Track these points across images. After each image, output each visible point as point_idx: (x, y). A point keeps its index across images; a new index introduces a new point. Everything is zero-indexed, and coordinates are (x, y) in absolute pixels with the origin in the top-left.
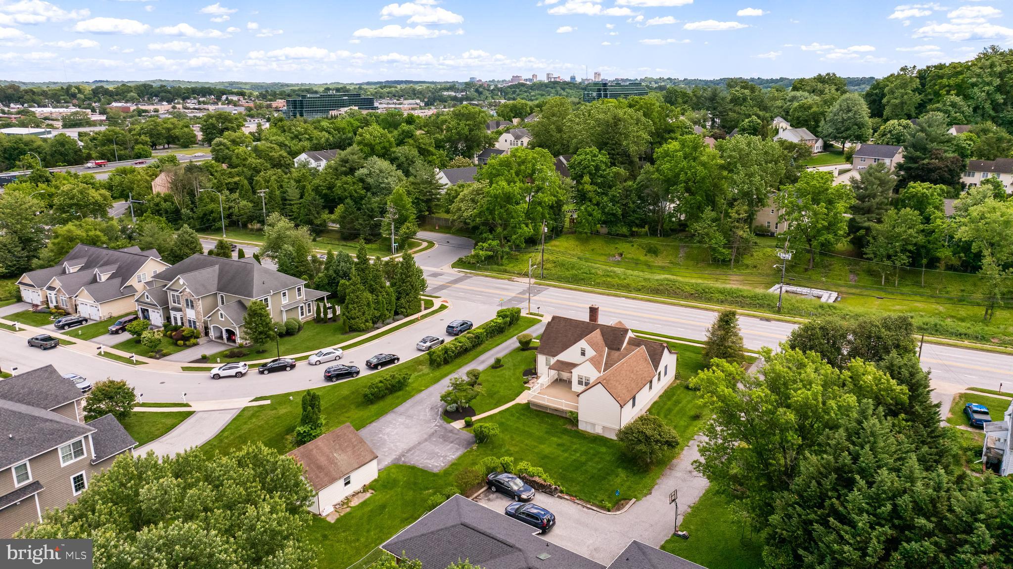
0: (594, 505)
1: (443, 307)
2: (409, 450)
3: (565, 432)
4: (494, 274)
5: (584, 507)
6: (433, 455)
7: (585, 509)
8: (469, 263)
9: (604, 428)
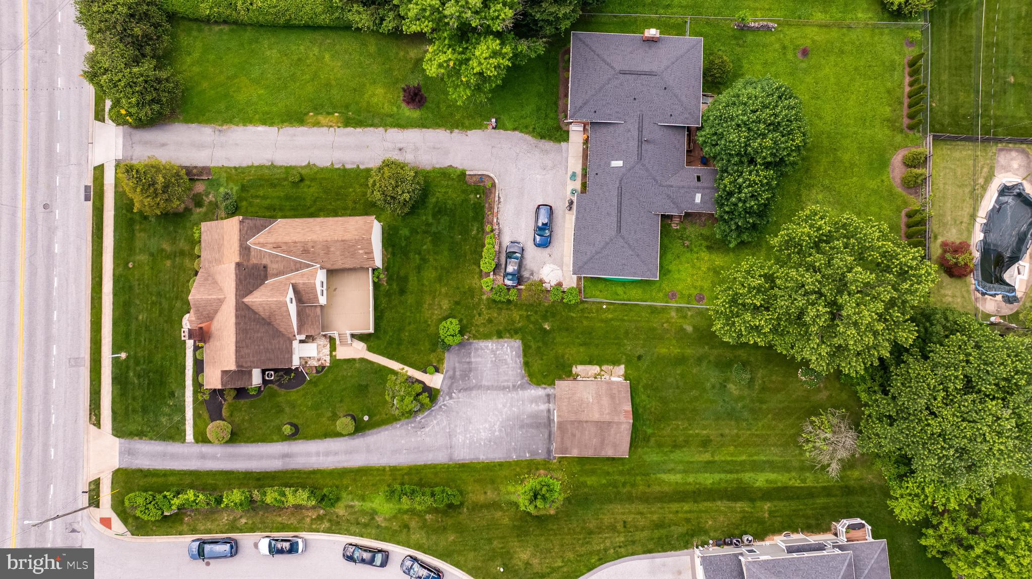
5: (499, 202)
6: (499, 362)
7: (502, 200)
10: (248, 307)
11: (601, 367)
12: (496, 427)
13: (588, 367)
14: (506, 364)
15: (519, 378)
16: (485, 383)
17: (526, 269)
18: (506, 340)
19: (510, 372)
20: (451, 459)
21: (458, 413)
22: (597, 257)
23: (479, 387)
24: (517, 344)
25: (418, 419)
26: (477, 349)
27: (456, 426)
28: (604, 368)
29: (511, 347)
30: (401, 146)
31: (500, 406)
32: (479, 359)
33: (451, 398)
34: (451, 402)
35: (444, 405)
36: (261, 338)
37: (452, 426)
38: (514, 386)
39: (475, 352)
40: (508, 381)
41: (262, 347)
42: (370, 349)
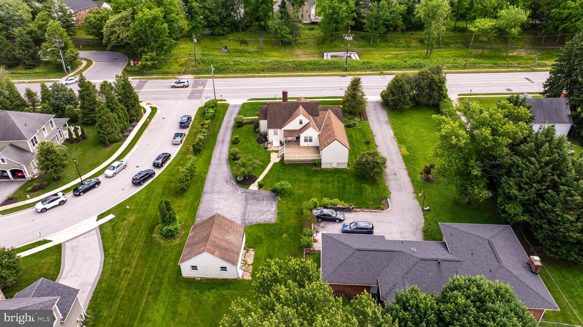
0: (374, 209)
1: (154, 110)
2: (244, 214)
3: (316, 172)
4: (161, 76)
5: (371, 212)
6: (262, 213)
7: (373, 213)
8: (134, 71)
9: (338, 164)
10: (297, 107)
11: (251, 265)
12: (220, 211)
13: (252, 258)
14: (260, 216)
15: (250, 221)
16: (249, 206)
17: (325, 224)
18: (277, 216)
19: (254, 218)
20: (204, 193)
21: (232, 195)
22: (336, 242)
23: (247, 204)
24: (273, 221)
25: (232, 181)
26: (271, 203)
27: (224, 195)
28: (251, 267)
29: (271, 219)
30: (398, 174)
31: (233, 213)
32: (265, 204)
33: (242, 193)
34: (240, 193)
35: (238, 190)
36: (282, 114)
37: (225, 193)
38: (245, 219)
39: (269, 203)
40: (249, 216)
41: (278, 114)
42: (275, 164)
